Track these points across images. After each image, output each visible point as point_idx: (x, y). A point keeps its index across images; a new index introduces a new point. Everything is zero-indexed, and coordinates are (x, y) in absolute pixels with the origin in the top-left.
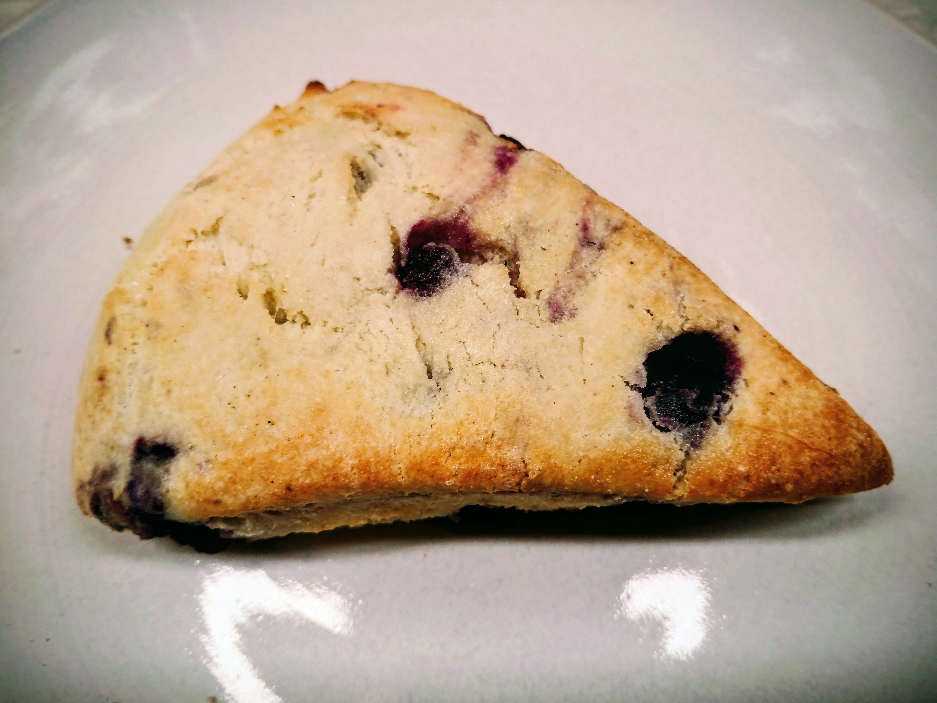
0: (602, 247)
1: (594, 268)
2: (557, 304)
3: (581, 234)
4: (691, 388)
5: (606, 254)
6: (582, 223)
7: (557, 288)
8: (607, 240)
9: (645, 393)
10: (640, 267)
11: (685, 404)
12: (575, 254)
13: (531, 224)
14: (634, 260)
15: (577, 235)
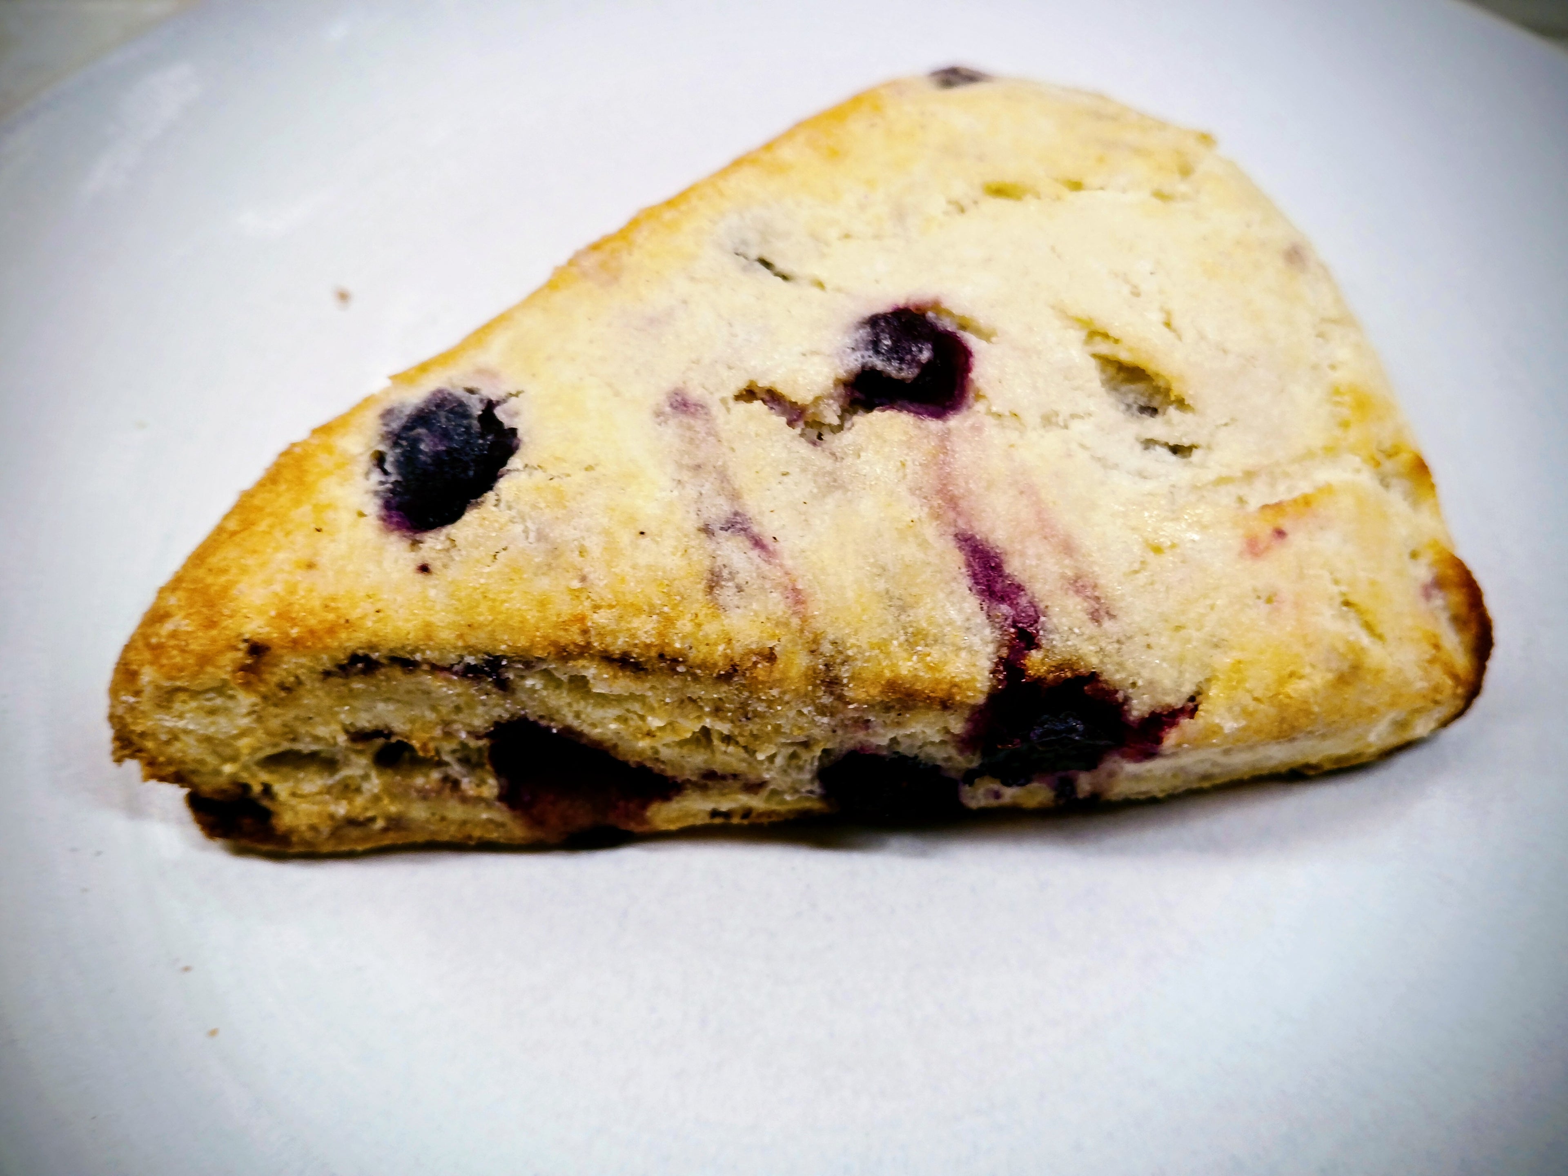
0: (707, 530)
1: (691, 492)
2: (692, 413)
3: (756, 529)
4: (437, 455)
5: (692, 524)
6: (771, 548)
7: (713, 433)
8: (710, 546)
9: (490, 406)
10: (625, 537)
11: (429, 430)
12: (735, 496)
13: (838, 494)
14: (644, 542)
15: (760, 524)
